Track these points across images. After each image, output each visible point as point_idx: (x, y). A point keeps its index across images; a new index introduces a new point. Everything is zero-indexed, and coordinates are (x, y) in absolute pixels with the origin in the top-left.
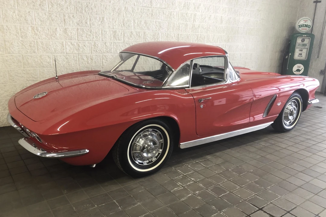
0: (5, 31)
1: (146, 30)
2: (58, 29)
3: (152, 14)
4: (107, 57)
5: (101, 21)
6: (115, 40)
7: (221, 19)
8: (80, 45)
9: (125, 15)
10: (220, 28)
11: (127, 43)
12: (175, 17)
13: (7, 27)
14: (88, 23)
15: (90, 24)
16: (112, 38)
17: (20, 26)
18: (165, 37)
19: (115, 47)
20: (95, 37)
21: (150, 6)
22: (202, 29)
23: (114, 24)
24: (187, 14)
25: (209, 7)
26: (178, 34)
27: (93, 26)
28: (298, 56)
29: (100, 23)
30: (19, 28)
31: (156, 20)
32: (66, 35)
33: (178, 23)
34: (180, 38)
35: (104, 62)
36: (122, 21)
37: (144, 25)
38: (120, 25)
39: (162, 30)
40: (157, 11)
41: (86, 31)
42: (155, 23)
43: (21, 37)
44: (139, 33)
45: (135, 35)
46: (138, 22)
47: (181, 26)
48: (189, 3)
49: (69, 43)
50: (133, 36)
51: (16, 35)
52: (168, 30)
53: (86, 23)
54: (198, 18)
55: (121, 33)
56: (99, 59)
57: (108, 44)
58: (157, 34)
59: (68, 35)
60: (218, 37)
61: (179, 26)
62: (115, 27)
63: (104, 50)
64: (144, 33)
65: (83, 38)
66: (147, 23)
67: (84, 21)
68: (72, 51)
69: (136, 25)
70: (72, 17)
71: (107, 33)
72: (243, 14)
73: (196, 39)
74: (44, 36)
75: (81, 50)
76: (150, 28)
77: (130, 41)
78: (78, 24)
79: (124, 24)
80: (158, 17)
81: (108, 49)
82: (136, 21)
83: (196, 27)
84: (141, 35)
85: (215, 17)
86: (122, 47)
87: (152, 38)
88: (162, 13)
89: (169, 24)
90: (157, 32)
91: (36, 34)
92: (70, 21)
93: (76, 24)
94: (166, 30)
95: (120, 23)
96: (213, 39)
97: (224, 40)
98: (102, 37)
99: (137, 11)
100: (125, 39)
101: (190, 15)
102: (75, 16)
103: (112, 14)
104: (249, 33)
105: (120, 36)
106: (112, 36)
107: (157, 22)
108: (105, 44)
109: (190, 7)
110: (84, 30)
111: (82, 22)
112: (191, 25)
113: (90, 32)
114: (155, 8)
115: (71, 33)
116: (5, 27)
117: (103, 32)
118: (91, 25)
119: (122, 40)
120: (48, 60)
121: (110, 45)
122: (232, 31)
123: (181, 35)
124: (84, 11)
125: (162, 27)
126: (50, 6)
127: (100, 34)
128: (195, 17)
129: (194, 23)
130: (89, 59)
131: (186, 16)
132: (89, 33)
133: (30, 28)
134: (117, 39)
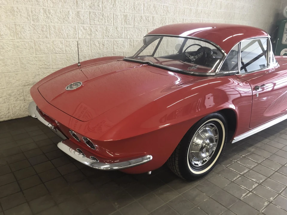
0: (16, 13)
1: (154, 14)
2: (71, 13)
4: (118, 43)
5: (113, 3)
6: (126, 24)
7: (221, 4)
8: (93, 30)
10: (219, 14)
11: (136, 28)
13: (18, 8)
14: (101, 6)
15: (102, 7)
16: (123, 23)
17: (31, 8)
18: (171, 22)
19: (125, 32)
20: (106, 21)
22: (204, 14)
23: (125, 8)
26: (183, 20)
27: (105, 10)
28: (286, 41)
29: (111, 6)
30: (30, 10)
31: (164, 4)
32: (79, 19)
33: (184, 8)
35: (115, 48)
36: (132, 4)
37: (153, 10)
38: (131, 9)
39: (169, 15)
41: (98, 15)
43: (33, 20)
44: (148, 17)
45: (145, 19)
46: (148, 6)
47: (186, 10)
49: (81, 28)
50: (142, 21)
51: (27, 18)
52: (174, 14)
53: (99, 6)
55: (132, 18)
56: (110, 45)
57: (119, 29)
58: (165, 18)
59: (80, 19)
61: (185, 10)
62: (126, 11)
63: (116, 35)
64: (153, 17)
65: (96, 22)
66: (156, 7)
67: (96, 4)
68: (84, 36)
69: (145, 9)
71: (119, 17)
74: (56, 20)
75: (93, 35)
76: (159, 13)
77: (140, 25)
78: (90, 7)
79: (134, 8)
81: (119, 35)
82: (146, 5)
83: (199, 12)
84: (150, 19)
85: (215, 2)
86: (132, 32)
87: (160, 23)
90: (164, 16)
91: (48, 17)
92: (82, 3)
93: (88, 7)
94: (173, 15)
95: (130, 7)
98: (113, 21)
100: (135, 23)
105: (130, 20)
106: (123, 20)
107: (165, 7)
108: (116, 29)
110: (97, 14)
111: (94, 5)
112: (195, 10)
113: (103, 16)
115: (84, 16)
116: (15, 9)
117: (115, 16)
118: (104, 8)
119: (132, 24)
120: (61, 46)
121: (121, 30)
122: (229, 17)
123: (186, 20)
125: (169, 12)
127: (112, 18)
128: (199, 2)
129: (198, 8)
130: (101, 44)
132: (101, 17)
133: (42, 11)
134: (128, 23)
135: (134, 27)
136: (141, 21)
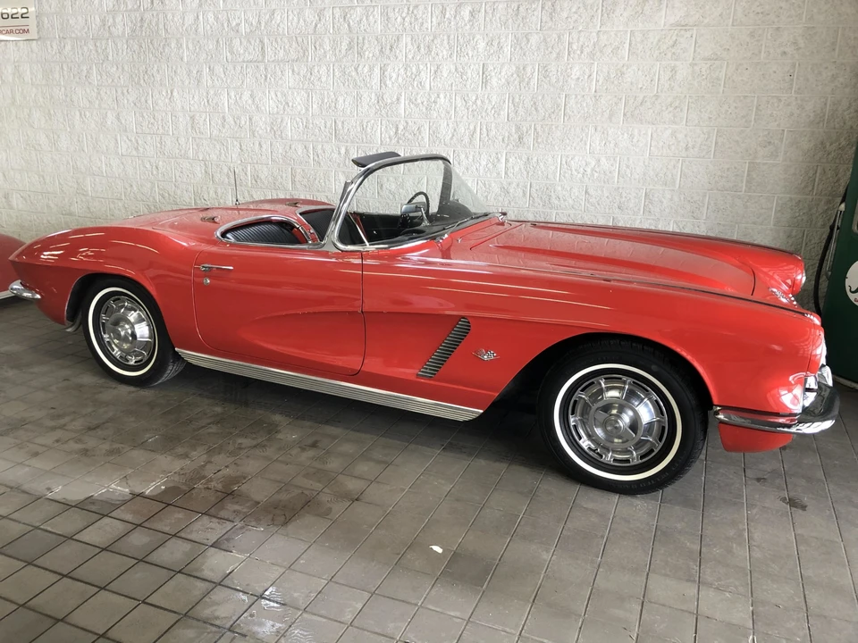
2: (109, 115)
3: (266, 76)
7: (483, 73)
8: (140, 142)
9: (210, 82)
10: (479, 102)
12: (324, 79)
14: (150, 102)
19: (195, 146)
20: (160, 127)
21: (260, 58)
22: (412, 106)
23: (192, 102)
24: (356, 69)
25: (433, 41)
34: (341, 132)
35: (177, 175)
40: (277, 68)
42: (274, 97)
45: (233, 123)
47: (341, 100)
48: (364, 39)
49: (125, 138)
50: (227, 126)
52: (307, 110)
54: (394, 76)
56: (168, 168)
57: (182, 140)
60: (472, 127)
62: (192, 108)
67: (143, 99)
68: (129, 151)
69: (232, 101)
70: (126, 93)
72: (587, 50)
73: (392, 133)
74: (93, 125)
75: (141, 150)
76: (263, 108)
79: (208, 101)
80: (280, 82)
81: (183, 152)
82: (232, 94)
83: (389, 101)
84: (243, 123)
88: (290, 71)
89: (308, 96)
93: (132, 104)
94: (304, 111)
95: (201, 100)
96: (453, 135)
97: (500, 138)
98: (171, 127)
99: (232, 71)
100: (212, 131)
101: (366, 70)
102: (130, 90)
103: (187, 82)
104: (625, 115)
105: (201, 124)
106: (189, 125)
107: (279, 94)
108: (178, 140)
109: (365, 48)
110: (144, 115)
114: (273, 61)
115: (126, 120)
117: (173, 118)
118: (154, 105)
119: (206, 133)
120: (99, 165)
122: (536, 109)
124: (142, 81)
125: (290, 104)
126: (99, 78)
131: (354, 74)
132: (152, 120)
133: (78, 113)
135: (210, 138)
136: (224, 127)
